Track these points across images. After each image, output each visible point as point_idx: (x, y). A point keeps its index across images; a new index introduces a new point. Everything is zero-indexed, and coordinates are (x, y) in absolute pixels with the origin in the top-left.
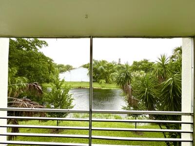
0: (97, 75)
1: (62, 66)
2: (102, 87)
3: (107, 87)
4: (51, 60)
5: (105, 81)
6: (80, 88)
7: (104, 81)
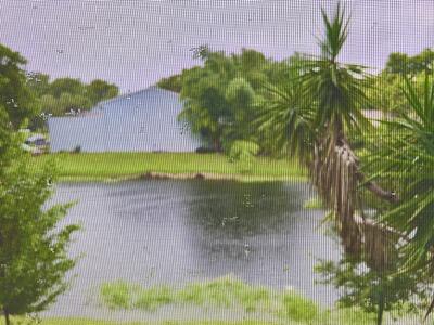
0: (221, 121)
1: (69, 85)
2: (243, 173)
3: (262, 171)
4: (15, 57)
5: (255, 147)
6: (146, 177)
7: (249, 146)
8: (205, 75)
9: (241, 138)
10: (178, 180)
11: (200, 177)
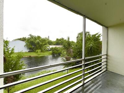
2: (39, 55)
3: (42, 54)
7: (39, 51)
8: (31, 39)
9: (37, 49)
10: (25, 57)
11: (30, 56)
